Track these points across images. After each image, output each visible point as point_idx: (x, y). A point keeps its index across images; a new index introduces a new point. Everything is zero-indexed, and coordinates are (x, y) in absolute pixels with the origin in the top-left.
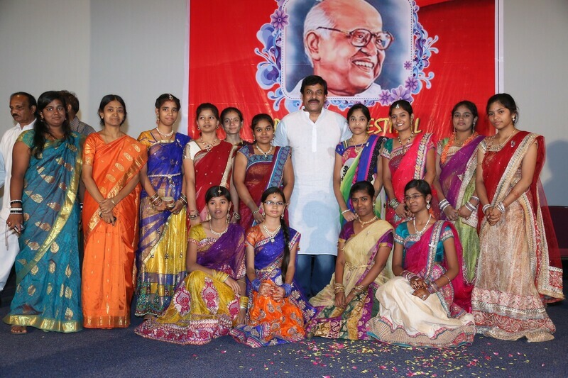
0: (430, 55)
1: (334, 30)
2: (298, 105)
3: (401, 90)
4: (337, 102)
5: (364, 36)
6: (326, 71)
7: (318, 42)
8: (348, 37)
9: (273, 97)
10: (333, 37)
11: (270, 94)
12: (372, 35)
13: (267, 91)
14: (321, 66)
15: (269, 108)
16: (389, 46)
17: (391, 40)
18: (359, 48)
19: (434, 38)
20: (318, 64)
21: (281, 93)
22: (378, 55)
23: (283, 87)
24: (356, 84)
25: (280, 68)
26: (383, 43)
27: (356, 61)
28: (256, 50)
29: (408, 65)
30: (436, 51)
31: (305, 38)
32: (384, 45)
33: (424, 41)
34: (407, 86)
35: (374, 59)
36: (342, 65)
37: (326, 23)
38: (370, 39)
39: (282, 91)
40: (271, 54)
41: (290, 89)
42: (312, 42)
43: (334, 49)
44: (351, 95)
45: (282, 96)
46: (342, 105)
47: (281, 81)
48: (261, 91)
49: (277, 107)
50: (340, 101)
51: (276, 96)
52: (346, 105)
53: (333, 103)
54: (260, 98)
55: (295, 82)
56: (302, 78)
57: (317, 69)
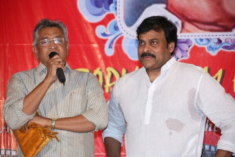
4: (205, 42)
9: (104, 34)
11: (100, 30)
13: (94, 25)
15: (98, 52)
21: (116, 28)
23: (120, 19)
39: (118, 25)
44: (227, 29)
45: (118, 33)
46: (212, 46)
47: (116, 8)
48: (85, 25)
49: (110, 49)
50: (209, 40)
51: (108, 33)
52: (218, 46)
53: (198, 43)
54: (85, 36)
56: (150, 4)
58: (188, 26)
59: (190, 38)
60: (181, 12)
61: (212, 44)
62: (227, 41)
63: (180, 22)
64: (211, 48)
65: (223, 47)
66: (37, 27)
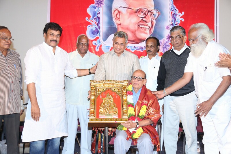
0: (179, 22)
1: (128, 8)
2: (109, 48)
3: (164, 41)
4: (130, 47)
5: (144, 12)
7: (120, 15)
8: (136, 12)
9: (95, 44)
10: (128, 12)
12: (149, 11)
13: (92, 41)
14: (121, 27)
15: (93, 50)
16: (158, 17)
17: (159, 14)
18: (142, 18)
19: (181, 13)
20: (120, 26)
21: (100, 42)
22: (152, 21)
23: (101, 39)
24: (140, 37)
25: (99, 28)
26: (155, 16)
27: (140, 25)
28: (87, 18)
29: (168, 28)
30: (183, 20)
31: (113, 12)
32: (155, 17)
33: (176, 14)
34: (167, 39)
35: (150, 24)
36: (133, 27)
37: (124, 5)
38: (148, 13)
39: (100, 41)
40: (94, 21)
41: (105, 40)
42: (117, 15)
43: (128, 18)
44: (137, 43)
45: (100, 43)
46: (132, 49)
47: (100, 35)
49: (98, 49)
50: (131, 46)
51: (97, 44)
52: (134, 49)
55: (107, 36)
56: (111, 34)
57: (119, 29)
62: (137, 47)
65: (136, 49)
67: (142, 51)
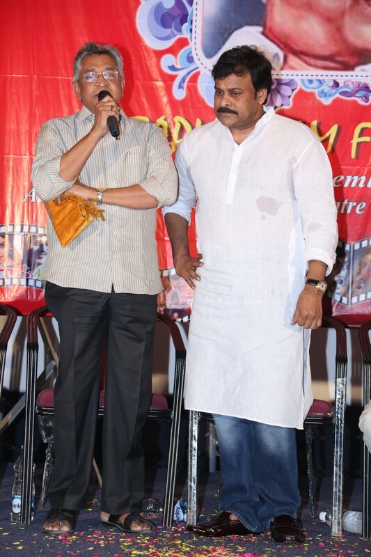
4: (315, 84)
6: (293, 11)
9: (172, 68)
11: (166, 61)
13: (159, 54)
15: (162, 93)
21: (190, 59)
23: (196, 45)
24: (359, 42)
25: (191, 0)
39: (193, 54)
44: (348, 67)
45: (192, 67)
46: (325, 92)
47: (191, 30)
48: (146, 54)
49: (181, 90)
50: (320, 81)
51: (178, 66)
52: (334, 91)
53: (305, 86)
54: (145, 69)
55: (222, 35)
56: (241, 27)
57: (272, 5)
58: (293, 60)
59: (294, 78)
60: (283, 40)
61: (325, 88)
62: (347, 84)
63: (281, 54)
64: (323, 94)
65: (340, 93)
66: (80, 54)
67: (367, 101)
